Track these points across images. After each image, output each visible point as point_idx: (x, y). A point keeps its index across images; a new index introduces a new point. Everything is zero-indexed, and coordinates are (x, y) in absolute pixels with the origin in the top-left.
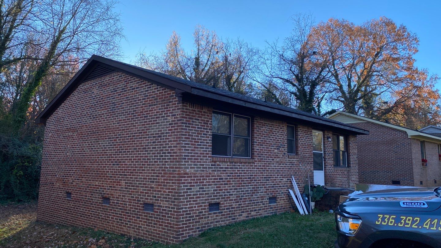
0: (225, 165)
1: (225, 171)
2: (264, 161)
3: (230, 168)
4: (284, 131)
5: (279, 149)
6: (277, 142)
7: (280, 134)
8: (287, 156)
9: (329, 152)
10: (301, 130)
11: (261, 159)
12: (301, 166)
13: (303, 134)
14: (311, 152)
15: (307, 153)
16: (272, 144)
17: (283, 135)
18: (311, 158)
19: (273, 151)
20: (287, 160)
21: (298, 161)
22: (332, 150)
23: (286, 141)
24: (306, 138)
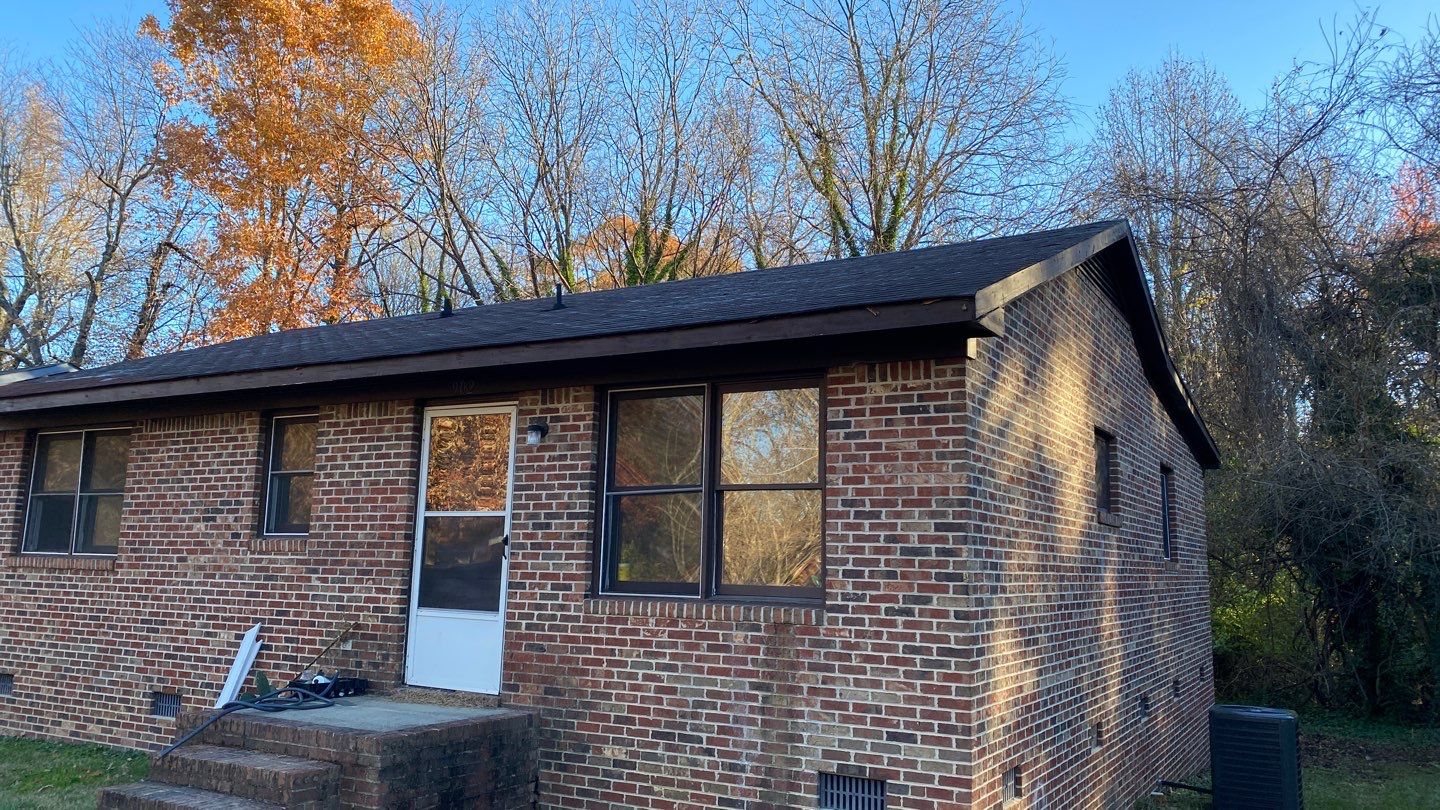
0: (34, 578)
1: (34, 592)
2: (150, 566)
3: (48, 586)
4: (243, 447)
5: (214, 519)
6: (207, 495)
7: (225, 463)
8: (248, 545)
9: (550, 506)
10: (337, 425)
11: (137, 558)
12: (317, 583)
13: (345, 441)
14: (393, 518)
15: (363, 527)
16: (186, 504)
17: (241, 463)
18: (390, 546)
19: (189, 528)
20: (242, 561)
21: (300, 562)
22: (581, 496)
23: (248, 486)
24: (362, 457)
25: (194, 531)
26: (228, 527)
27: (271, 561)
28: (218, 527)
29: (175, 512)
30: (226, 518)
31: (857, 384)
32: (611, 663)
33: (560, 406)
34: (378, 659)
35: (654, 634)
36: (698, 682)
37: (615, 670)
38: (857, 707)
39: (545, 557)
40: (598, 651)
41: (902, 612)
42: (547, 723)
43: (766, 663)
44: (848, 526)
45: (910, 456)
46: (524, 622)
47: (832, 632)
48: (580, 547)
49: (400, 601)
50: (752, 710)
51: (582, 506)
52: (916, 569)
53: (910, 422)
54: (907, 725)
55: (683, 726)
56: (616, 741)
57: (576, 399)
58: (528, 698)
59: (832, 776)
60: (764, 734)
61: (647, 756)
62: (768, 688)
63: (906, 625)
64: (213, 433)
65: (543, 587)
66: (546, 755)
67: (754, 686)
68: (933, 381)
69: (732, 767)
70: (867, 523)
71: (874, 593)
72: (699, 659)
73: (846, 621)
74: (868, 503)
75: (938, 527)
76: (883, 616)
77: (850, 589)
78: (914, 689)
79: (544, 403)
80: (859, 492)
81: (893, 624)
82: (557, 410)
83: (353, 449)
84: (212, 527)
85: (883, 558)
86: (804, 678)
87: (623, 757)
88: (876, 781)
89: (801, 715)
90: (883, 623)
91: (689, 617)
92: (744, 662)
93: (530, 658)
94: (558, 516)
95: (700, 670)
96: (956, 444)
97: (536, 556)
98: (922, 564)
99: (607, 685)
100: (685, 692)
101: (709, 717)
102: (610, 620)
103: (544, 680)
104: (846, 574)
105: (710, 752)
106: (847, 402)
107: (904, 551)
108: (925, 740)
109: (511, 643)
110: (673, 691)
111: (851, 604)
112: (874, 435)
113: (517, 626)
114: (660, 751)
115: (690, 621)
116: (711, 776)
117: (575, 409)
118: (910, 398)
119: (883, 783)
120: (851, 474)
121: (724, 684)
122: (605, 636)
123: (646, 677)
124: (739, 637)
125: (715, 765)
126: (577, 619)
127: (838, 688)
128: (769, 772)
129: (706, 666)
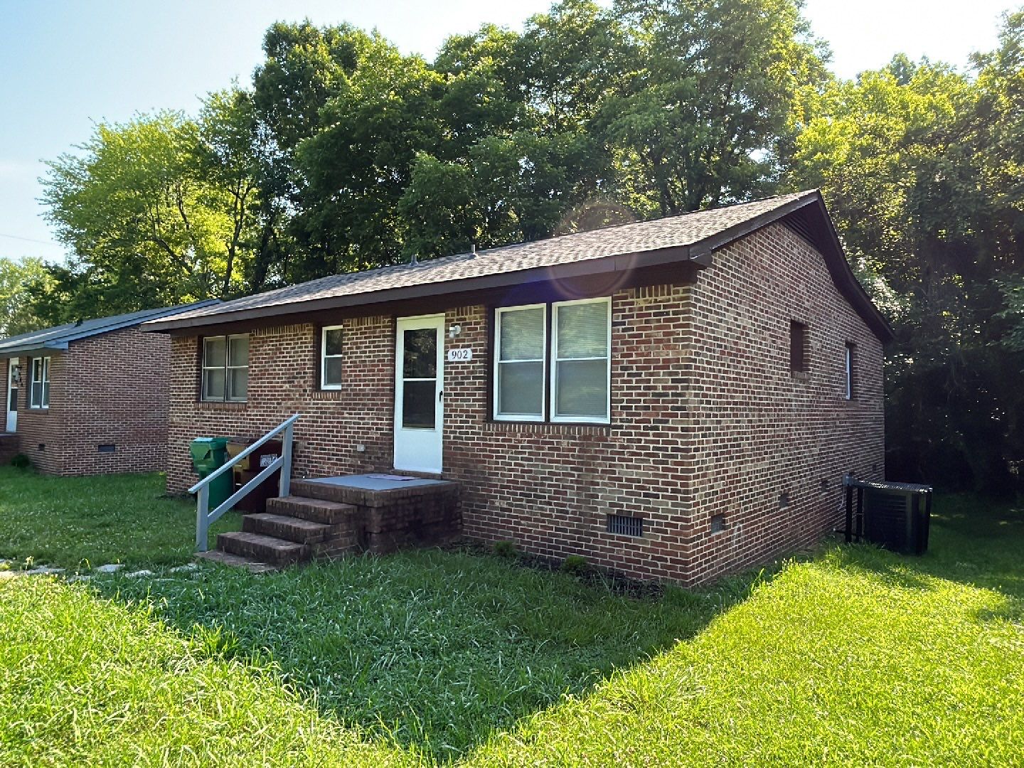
0: (208, 414)
2: (264, 407)
4: (306, 343)
5: (293, 382)
6: (289, 370)
7: (297, 352)
8: (311, 395)
9: (463, 373)
10: (352, 330)
11: (257, 403)
12: (347, 415)
13: (357, 338)
14: (383, 380)
15: (368, 385)
16: (279, 374)
17: (305, 351)
18: (383, 395)
19: (281, 387)
20: (309, 404)
21: (337, 404)
22: (479, 367)
23: (309, 364)
24: (366, 347)
25: (284, 388)
26: (301, 386)
27: (323, 404)
28: (296, 386)
29: (274, 378)
30: (299, 382)
31: (630, 300)
32: (497, 457)
33: (467, 317)
34: (380, 455)
35: (519, 441)
37: (500, 461)
38: (627, 480)
39: (462, 400)
40: (490, 451)
41: (652, 428)
42: (466, 489)
43: (579, 457)
44: (623, 382)
45: (658, 341)
46: (452, 435)
47: (614, 440)
48: (479, 395)
49: (388, 425)
50: (572, 482)
51: (480, 372)
52: (661, 404)
53: (659, 321)
54: (655, 489)
55: (536, 490)
56: (501, 498)
57: (475, 312)
58: (455, 475)
59: (614, 516)
60: (578, 494)
61: (517, 506)
62: (581, 470)
63: (654, 435)
64: (290, 336)
65: (461, 416)
66: (465, 505)
67: (572, 469)
68: (671, 297)
69: (561, 511)
70: (634, 379)
71: (637, 418)
72: (544, 454)
73: (623, 434)
74: (634, 368)
75: (673, 381)
76: (642, 431)
77: (624, 416)
78: (659, 470)
79: (458, 315)
80: (630, 362)
81: (648, 435)
82: (465, 319)
83: (361, 343)
84: (293, 387)
85: (642, 398)
86: (600, 465)
87: (505, 506)
88: (637, 519)
89: (598, 484)
90: (642, 434)
91: (538, 432)
92: (567, 456)
93: (455, 454)
94: (468, 378)
95: (544, 460)
96: (684, 333)
97: (457, 400)
98: (664, 401)
99: (496, 469)
100: (537, 472)
101: (550, 486)
102: (497, 435)
103: (463, 466)
104: (622, 408)
105: (550, 504)
106: (624, 310)
107: (654, 395)
108: (663, 497)
109: (446, 447)
110: (530, 472)
111: (625, 424)
112: (638, 329)
113: (449, 437)
114: (524, 503)
115: (538, 435)
116: (550, 516)
117: (475, 318)
118: (659, 307)
119: (641, 520)
120: (625, 352)
121: (557, 468)
122: (494, 443)
123: (516, 464)
124: (565, 443)
125: (552, 510)
126: (479, 434)
127: (617, 470)
128: (581, 514)
129: (547, 458)
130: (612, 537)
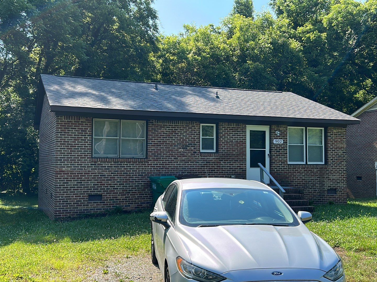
4: (195, 130)
5: (186, 148)
6: (182, 142)
7: (188, 134)
10: (224, 127)
12: (223, 163)
13: (228, 131)
15: (235, 151)
17: (194, 134)
19: (177, 150)
24: (233, 135)
26: (192, 150)
28: (188, 150)
29: (171, 146)
31: (332, 130)
32: (293, 176)
33: (281, 128)
35: (301, 170)
36: (309, 178)
37: (294, 177)
38: (332, 179)
40: (291, 174)
41: (338, 165)
43: (320, 174)
44: (331, 152)
45: (339, 142)
47: (329, 169)
50: (318, 181)
51: (286, 148)
53: (339, 137)
54: (339, 181)
55: (307, 185)
59: (329, 190)
60: (319, 185)
62: (320, 178)
63: (339, 167)
64: (183, 126)
67: (318, 178)
68: (342, 131)
69: (315, 190)
71: (335, 162)
73: (331, 167)
75: (343, 152)
76: (336, 166)
77: (331, 162)
78: (340, 176)
79: (277, 127)
80: (332, 147)
83: (230, 133)
84: (186, 150)
85: (336, 157)
86: (325, 176)
88: (335, 190)
89: (325, 181)
91: (307, 167)
92: (316, 174)
95: (309, 176)
98: (341, 158)
99: (293, 180)
100: (307, 180)
101: (311, 183)
102: (293, 169)
103: (281, 180)
104: (331, 160)
105: (311, 189)
106: (331, 133)
107: (339, 156)
108: (341, 183)
110: (305, 180)
111: (332, 164)
112: (334, 138)
116: (312, 192)
118: (339, 133)
121: (313, 178)
122: (292, 171)
123: (300, 178)
124: (315, 170)
126: (286, 168)
127: (330, 177)
128: (320, 190)
129: (310, 175)
130: (329, 196)
